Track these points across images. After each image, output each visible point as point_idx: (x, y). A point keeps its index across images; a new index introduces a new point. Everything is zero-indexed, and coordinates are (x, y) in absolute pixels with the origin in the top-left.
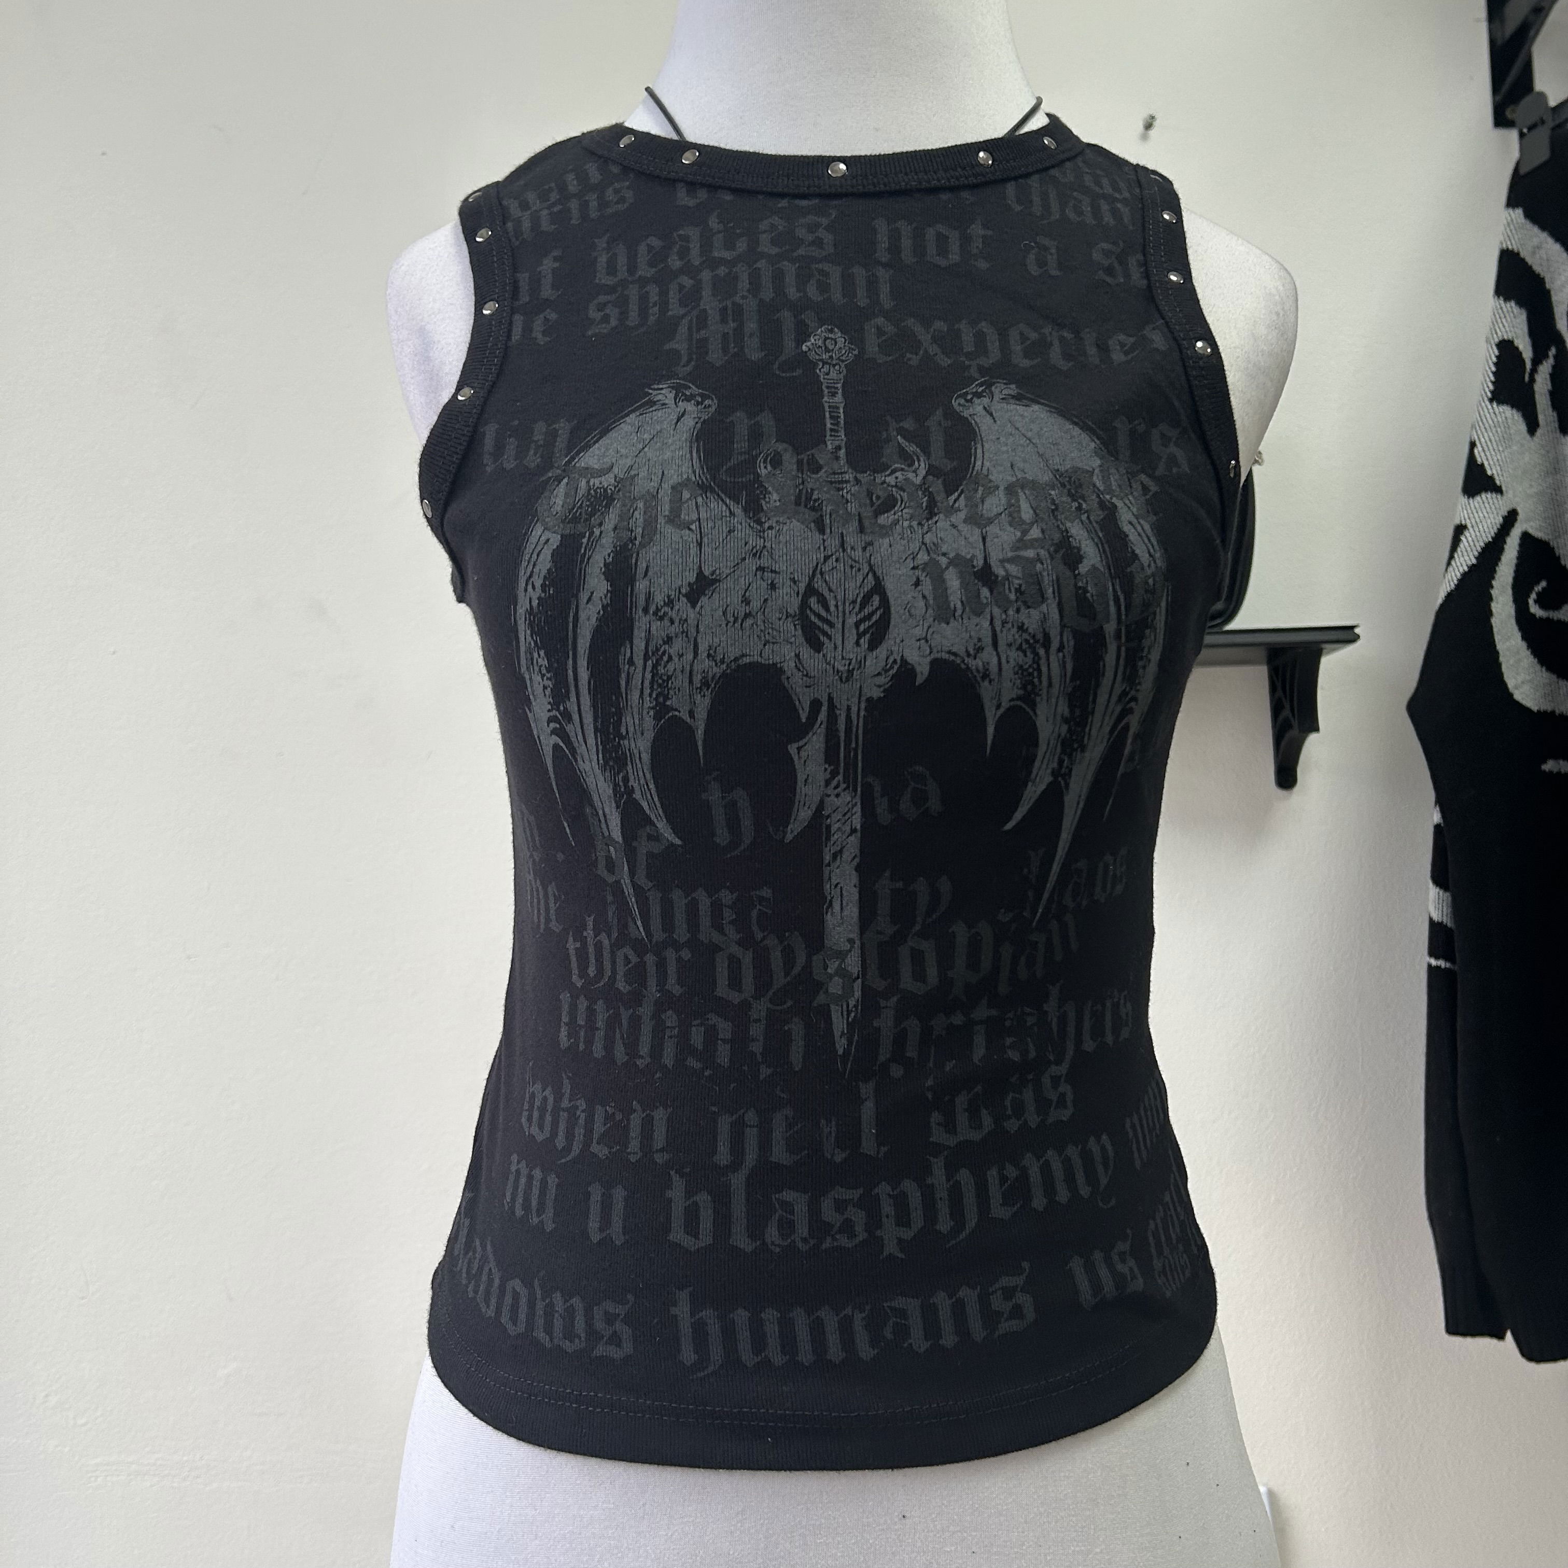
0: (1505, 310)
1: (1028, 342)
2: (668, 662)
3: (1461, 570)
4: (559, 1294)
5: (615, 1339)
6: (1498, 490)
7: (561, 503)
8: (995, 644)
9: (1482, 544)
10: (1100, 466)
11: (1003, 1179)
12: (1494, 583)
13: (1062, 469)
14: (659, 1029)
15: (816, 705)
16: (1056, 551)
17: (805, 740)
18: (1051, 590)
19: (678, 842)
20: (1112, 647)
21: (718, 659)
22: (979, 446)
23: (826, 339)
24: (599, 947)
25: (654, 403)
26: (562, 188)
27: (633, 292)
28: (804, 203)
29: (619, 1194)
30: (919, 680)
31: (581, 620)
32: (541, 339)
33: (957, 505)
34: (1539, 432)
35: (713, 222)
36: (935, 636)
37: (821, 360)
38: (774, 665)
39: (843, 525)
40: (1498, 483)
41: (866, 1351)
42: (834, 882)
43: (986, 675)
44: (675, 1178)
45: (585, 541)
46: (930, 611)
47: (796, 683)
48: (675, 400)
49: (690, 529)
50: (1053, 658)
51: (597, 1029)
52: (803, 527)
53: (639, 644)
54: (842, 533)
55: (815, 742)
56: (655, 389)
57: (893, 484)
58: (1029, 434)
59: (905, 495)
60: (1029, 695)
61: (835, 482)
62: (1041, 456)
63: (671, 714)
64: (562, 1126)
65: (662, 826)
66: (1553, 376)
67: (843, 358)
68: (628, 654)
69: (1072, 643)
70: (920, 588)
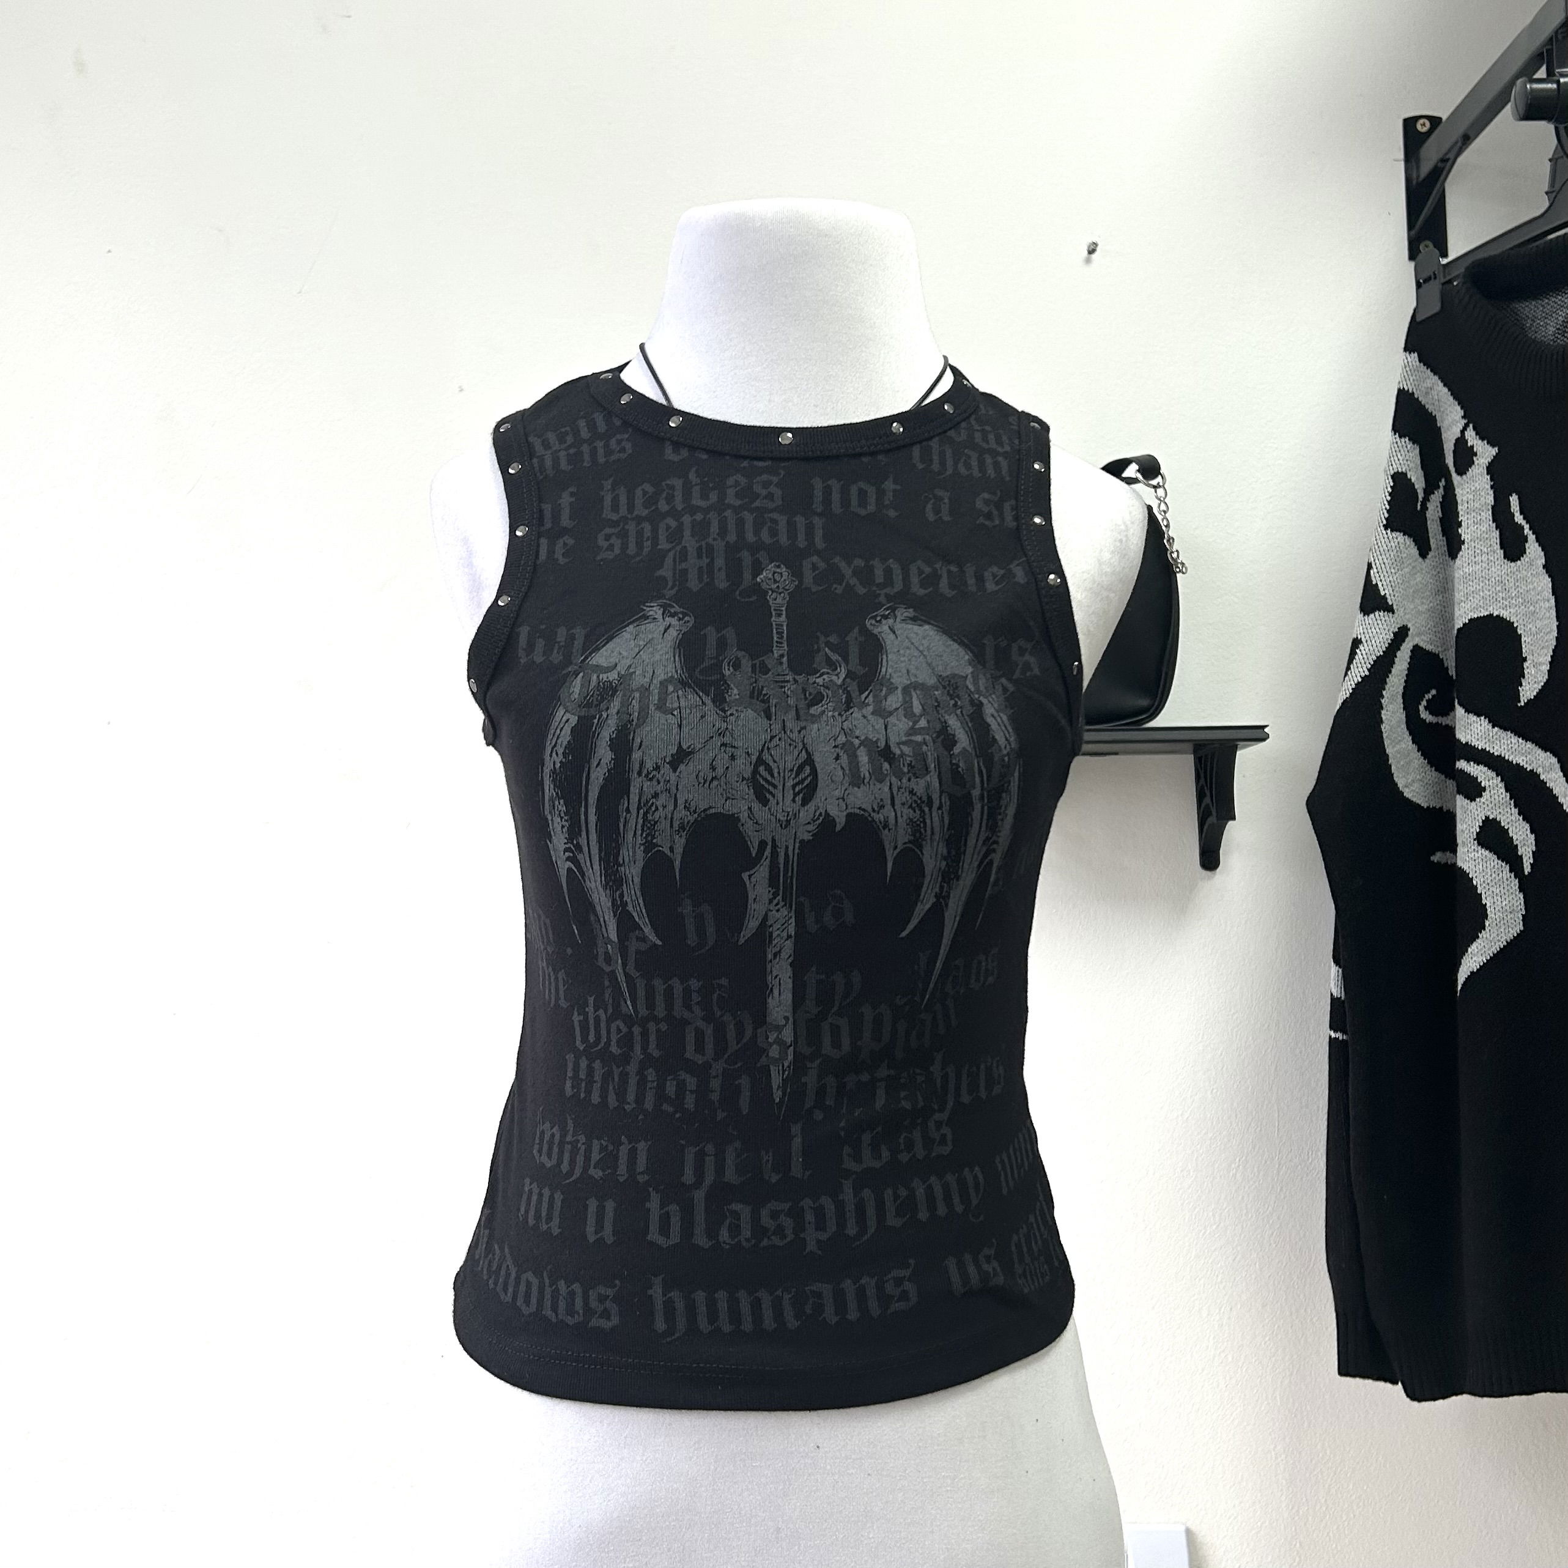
0: (1400, 445)
1: (924, 575)
2: (655, 811)
3: (1356, 681)
4: (563, 1282)
5: (606, 1314)
6: (1390, 609)
7: (578, 692)
8: (893, 804)
10: (972, 673)
11: (896, 1197)
12: (1384, 693)
13: (944, 675)
14: (642, 1082)
15: (763, 844)
16: (938, 737)
17: (754, 870)
18: (933, 765)
19: (659, 943)
20: (978, 806)
21: (692, 810)
22: (884, 657)
23: (774, 573)
24: (597, 1020)
25: (648, 618)
26: (576, 432)
27: (631, 527)
28: (761, 464)
29: (610, 1205)
30: (838, 828)
31: (591, 780)
32: (562, 561)
33: (866, 701)
34: (1430, 556)
35: (692, 476)
36: (850, 796)
37: (771, 589)
38: (733, 815)
39: (785, 714)
40: (1390, 603)
41: (792, 1323)
42: (774, 974)
43: (886, 826)
44: (653, 1194)
45: (596, 721)
46: (847, 778)
47: (749, 829)
48: (663, 614)
49: (674, 715)
50: (934, 814)
51: (595, 1082)
52: (755, 714)
53: (634, 798)
54: (784, 720)
55: (762, 872)
56: (647, 606)
57: (821, 684)
58: (921, 648)
59: (830, 693)
60: (917, 839)
61: (779, 682)
62: (929, 665)
63: (656, 849)
64: (567, 1156)
65: (648, 930)
66: (1441, 503)
67: (787, 588)
68: (626, 805)
69: (948, 803)
70: (839, 761)
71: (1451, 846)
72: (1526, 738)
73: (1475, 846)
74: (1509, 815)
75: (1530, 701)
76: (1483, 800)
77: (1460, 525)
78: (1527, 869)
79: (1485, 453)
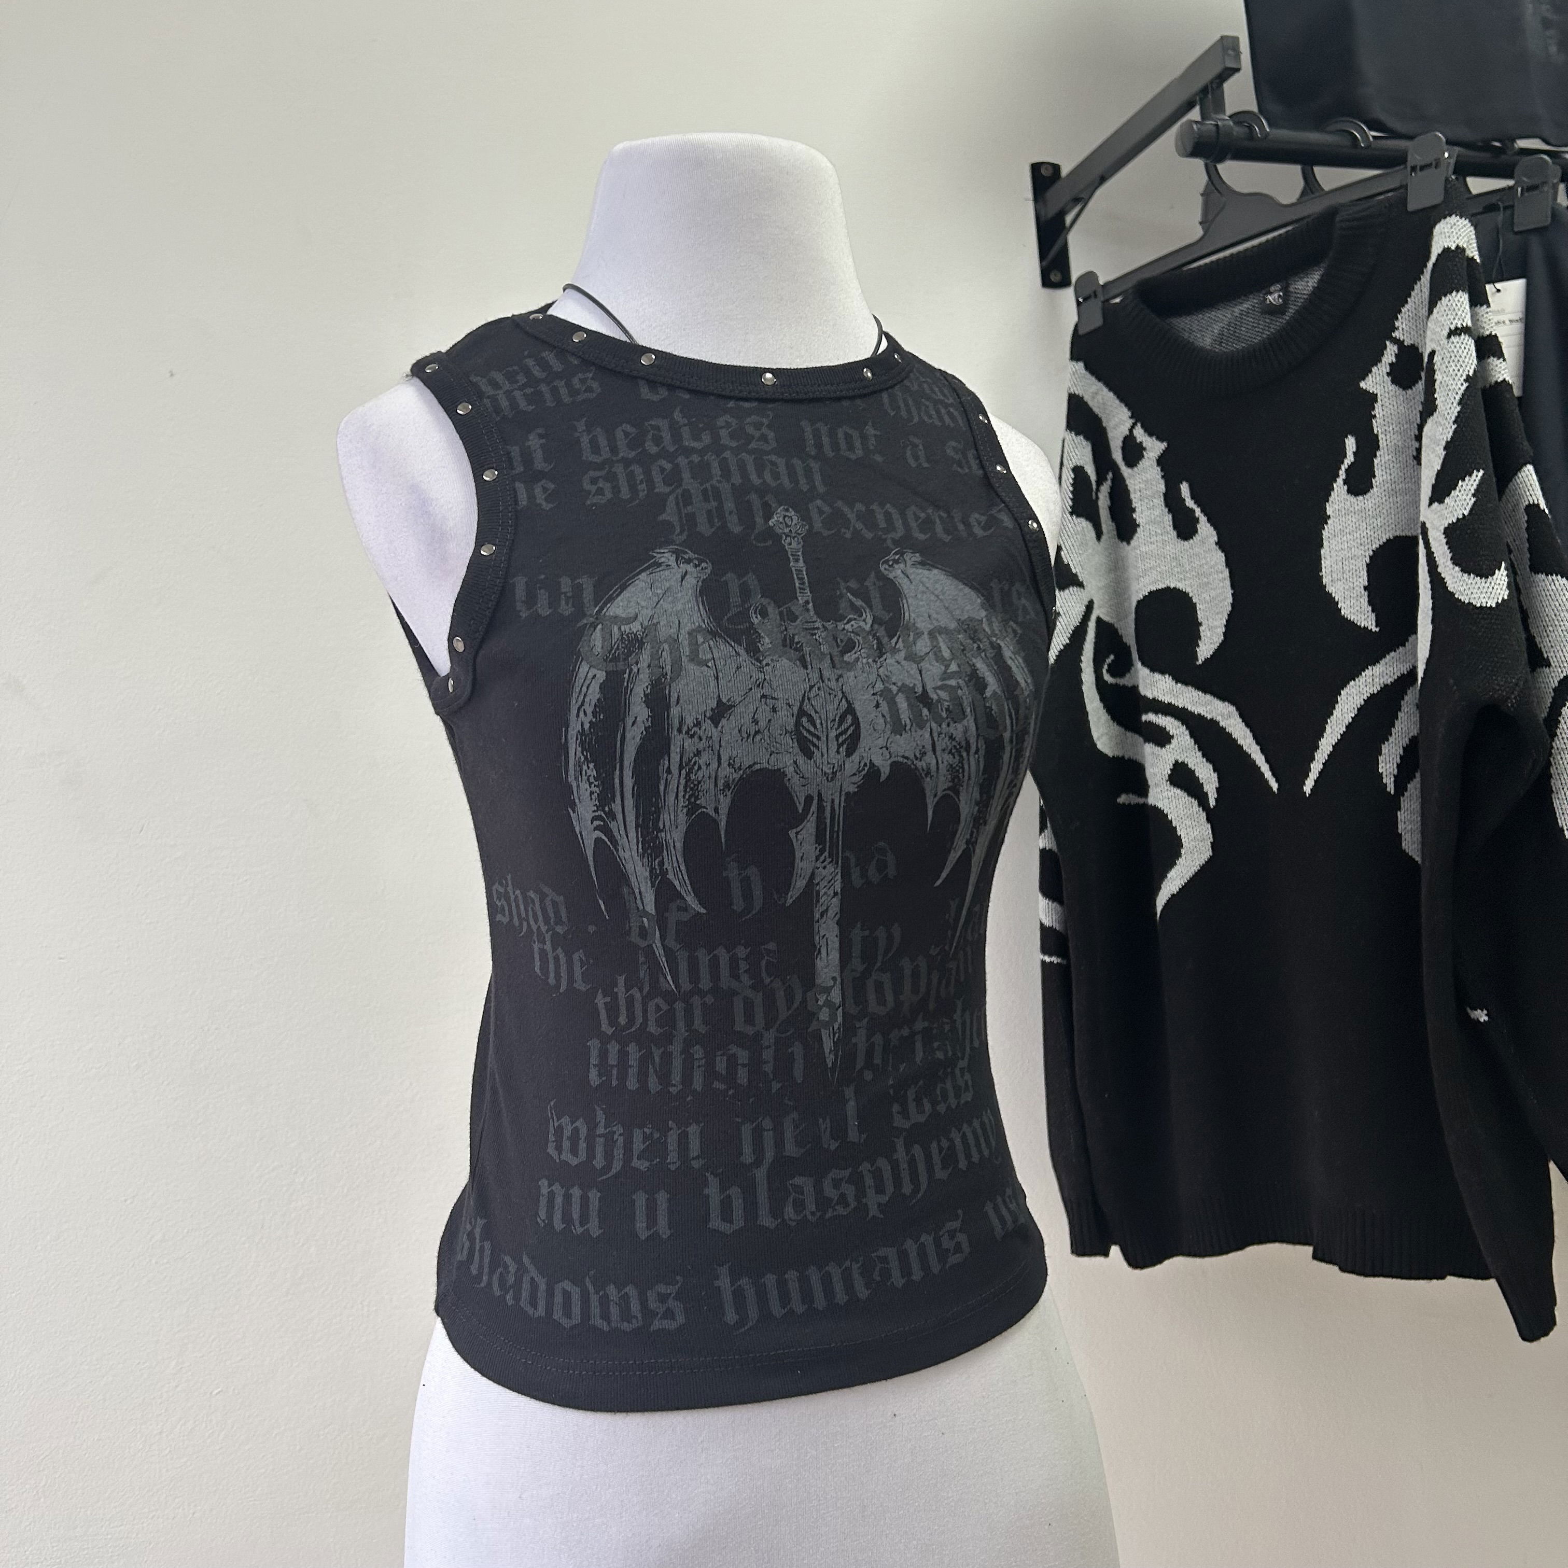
0: (1076, 441)
1: (920, 521)
2: (698, 770)
3: (1059, 649)
4: (612, 1286)
5: (669, 1314)
6: (1081, 585)
7: (600, 646)
8: (934, 750)
9: (1073, 628)
10: (986, 616)
11: (941, 1150)
12: (1082, 658)
13: (963, 619)
14: (688, 1061)
15: (809, 799)
16: (970, 681)
17: (801, 827)
18: (969, 710)
19: (703, 911)
20: (1008, 749)
21: (737, 766)
22: (905, 601)
23: (785, 516)
24: (630, 1001)
25: (660, 565)
26: (527, 372)
27: (619, 469)
28: (747, 405)
29: (662, 1198)
30: (883, 778)
31: (627, 739)
32: (547, 506)
33: (897, 647)
34: (1104, 538)
35: (677, 415)
36: (893, 745)
37: (784, 533)
38: (779, 770)
39: (820, 663)
40: (1081, 580)
41: (863, 1293)
42: (822, 934)
43: (928, 773)
44: (711, 1178)
45: (626, 676)
46: (888, 726)
47: (795, 782)
48: (677, 563)
49: (708, 667)
50: (971, 759)
51: (631, 1066)
52: (791, 664)
53: (675, 757)
54: (820, 669)
55: (809, 827)
56: (658, 553)
57: (851, 630)
58: (936, 592)
59: (860, 638)
60: (955, 785)
61: (809, 629)
62: (947, 608)
63: (700, 811)
64: (599, 1150)
65: (691, 900)
66: (1110, 493)
67: (799, 531)
68: (666, 766)
69: (984, 747)
70: (879, 709)
71: (1142, 788)
72: (1205, 691)
73: (1168, 786)
74: (1194, 758)
75: (1207, 660)
76: (1172, 746)
77: (1134, 510)
78: (1212, 803)
79: (1154, 447)
